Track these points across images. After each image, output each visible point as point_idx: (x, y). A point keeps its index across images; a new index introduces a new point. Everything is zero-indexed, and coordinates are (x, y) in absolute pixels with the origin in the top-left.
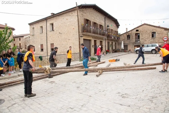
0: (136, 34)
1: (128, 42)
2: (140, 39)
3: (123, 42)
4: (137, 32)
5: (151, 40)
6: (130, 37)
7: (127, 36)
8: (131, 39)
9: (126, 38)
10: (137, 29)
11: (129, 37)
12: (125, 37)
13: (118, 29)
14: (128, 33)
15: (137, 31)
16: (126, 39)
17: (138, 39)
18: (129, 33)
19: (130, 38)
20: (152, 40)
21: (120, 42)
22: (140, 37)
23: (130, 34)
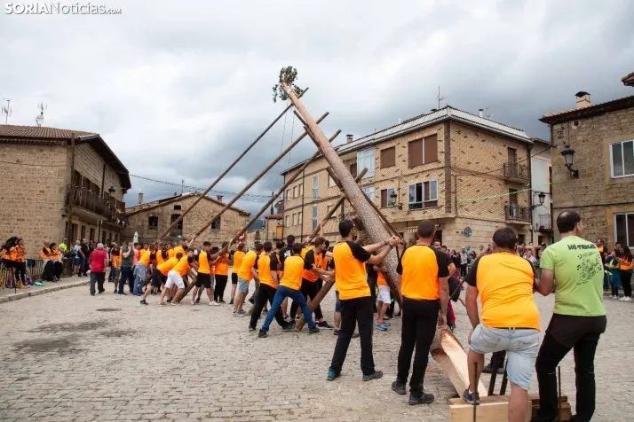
0: (174, 217)
1: (149, 236)
2: (184, 230)
3: (136, 234)
4: (178, 212)
5: (209, 236)
6: (156, 222)
7: (147, 219)
8: (159, 227)
9: (147, 224)
10: (179, 204)
11: (153, 221)
12: (143, 221)
13: (125, 195)
14: (152, 211)
15: (178, 208)
16: (146, 228)
17: (179, 231)
18: (156, 210)
19: (156, 225)
20: (213, 236)
21: (127, 232)
22: (184, 227)
23: (159, 214)
